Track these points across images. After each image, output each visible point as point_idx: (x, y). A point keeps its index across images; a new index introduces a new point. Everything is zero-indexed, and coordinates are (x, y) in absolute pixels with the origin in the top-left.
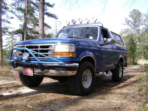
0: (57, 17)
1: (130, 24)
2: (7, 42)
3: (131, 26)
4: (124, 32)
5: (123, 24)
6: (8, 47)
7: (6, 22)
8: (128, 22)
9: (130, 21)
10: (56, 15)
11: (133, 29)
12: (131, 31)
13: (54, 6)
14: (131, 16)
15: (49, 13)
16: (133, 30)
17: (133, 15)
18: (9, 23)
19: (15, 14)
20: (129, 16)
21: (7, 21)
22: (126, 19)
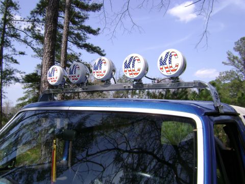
0: (104, 53)
1: (236, 62)
2: (26, 92)
3: (238, 67)
4: (226, 78)
5: (223, 63)
6: (27, 100)
7: (10, 60)
8: (232, 60)
9: (236, 58)
10: (102, 50)
11: (241, 71)
12: (238, 75)
13: (100, 31)
14: (237, 49)
15: (90, 44)
16: (241, 73)
17: (240, 47)
18: (16, 62)
19: (32, 46)
20: (234, 48)
21: (12, 58)
22: (229, 55)
